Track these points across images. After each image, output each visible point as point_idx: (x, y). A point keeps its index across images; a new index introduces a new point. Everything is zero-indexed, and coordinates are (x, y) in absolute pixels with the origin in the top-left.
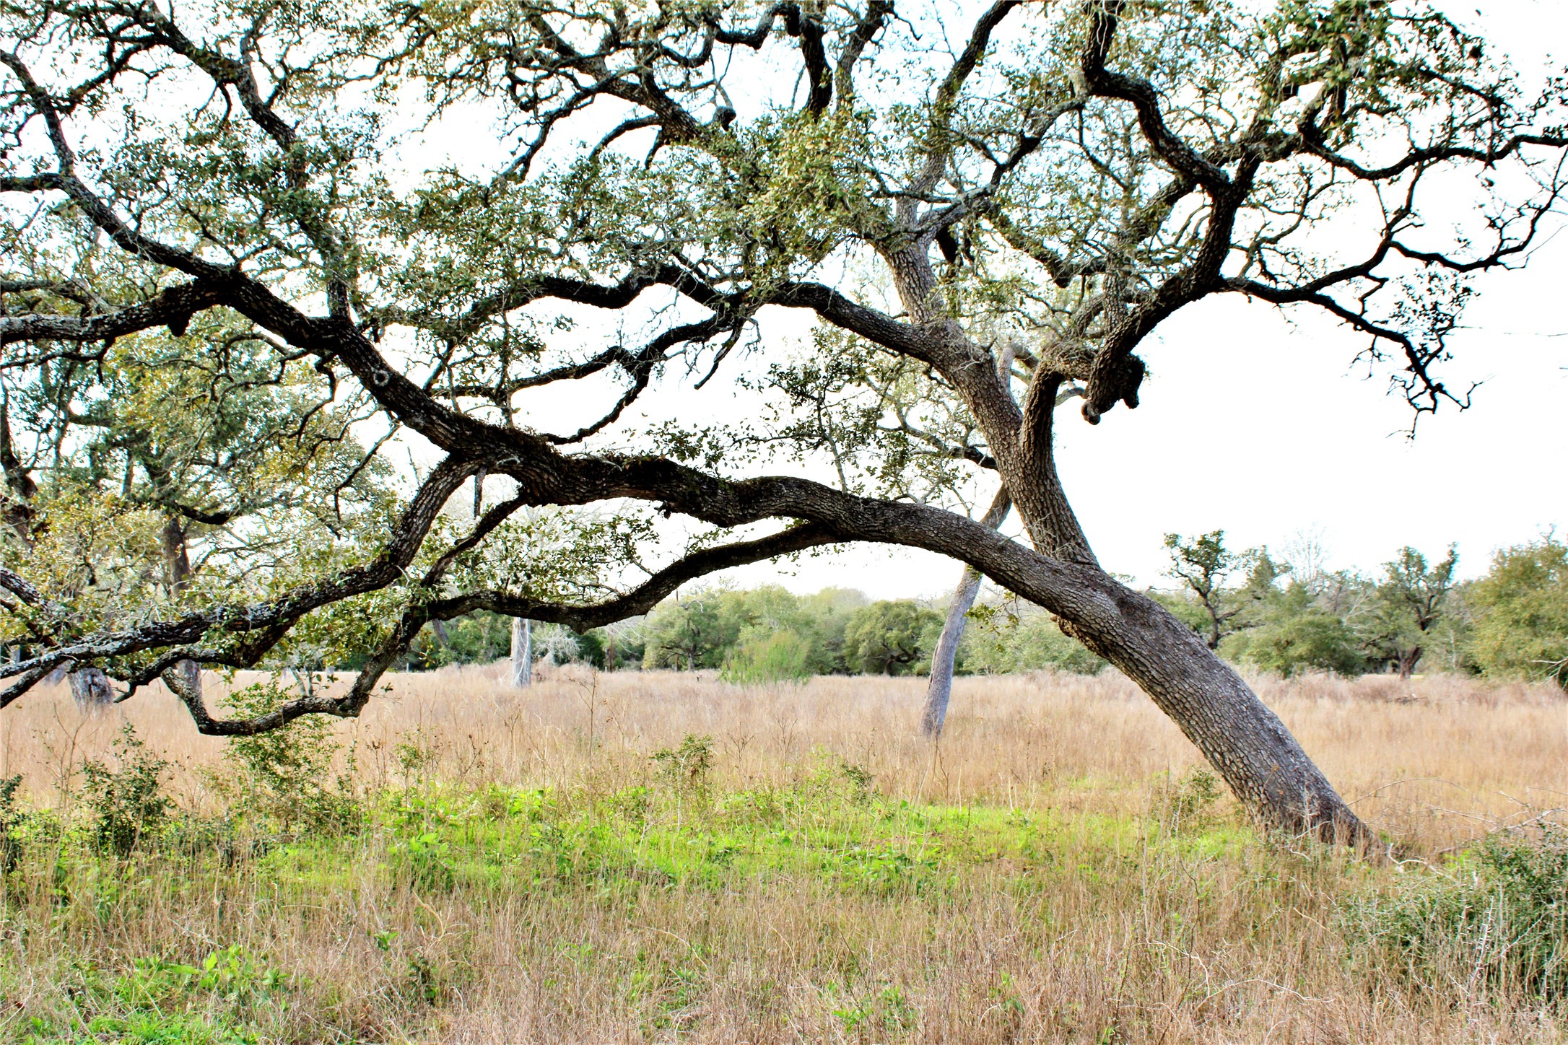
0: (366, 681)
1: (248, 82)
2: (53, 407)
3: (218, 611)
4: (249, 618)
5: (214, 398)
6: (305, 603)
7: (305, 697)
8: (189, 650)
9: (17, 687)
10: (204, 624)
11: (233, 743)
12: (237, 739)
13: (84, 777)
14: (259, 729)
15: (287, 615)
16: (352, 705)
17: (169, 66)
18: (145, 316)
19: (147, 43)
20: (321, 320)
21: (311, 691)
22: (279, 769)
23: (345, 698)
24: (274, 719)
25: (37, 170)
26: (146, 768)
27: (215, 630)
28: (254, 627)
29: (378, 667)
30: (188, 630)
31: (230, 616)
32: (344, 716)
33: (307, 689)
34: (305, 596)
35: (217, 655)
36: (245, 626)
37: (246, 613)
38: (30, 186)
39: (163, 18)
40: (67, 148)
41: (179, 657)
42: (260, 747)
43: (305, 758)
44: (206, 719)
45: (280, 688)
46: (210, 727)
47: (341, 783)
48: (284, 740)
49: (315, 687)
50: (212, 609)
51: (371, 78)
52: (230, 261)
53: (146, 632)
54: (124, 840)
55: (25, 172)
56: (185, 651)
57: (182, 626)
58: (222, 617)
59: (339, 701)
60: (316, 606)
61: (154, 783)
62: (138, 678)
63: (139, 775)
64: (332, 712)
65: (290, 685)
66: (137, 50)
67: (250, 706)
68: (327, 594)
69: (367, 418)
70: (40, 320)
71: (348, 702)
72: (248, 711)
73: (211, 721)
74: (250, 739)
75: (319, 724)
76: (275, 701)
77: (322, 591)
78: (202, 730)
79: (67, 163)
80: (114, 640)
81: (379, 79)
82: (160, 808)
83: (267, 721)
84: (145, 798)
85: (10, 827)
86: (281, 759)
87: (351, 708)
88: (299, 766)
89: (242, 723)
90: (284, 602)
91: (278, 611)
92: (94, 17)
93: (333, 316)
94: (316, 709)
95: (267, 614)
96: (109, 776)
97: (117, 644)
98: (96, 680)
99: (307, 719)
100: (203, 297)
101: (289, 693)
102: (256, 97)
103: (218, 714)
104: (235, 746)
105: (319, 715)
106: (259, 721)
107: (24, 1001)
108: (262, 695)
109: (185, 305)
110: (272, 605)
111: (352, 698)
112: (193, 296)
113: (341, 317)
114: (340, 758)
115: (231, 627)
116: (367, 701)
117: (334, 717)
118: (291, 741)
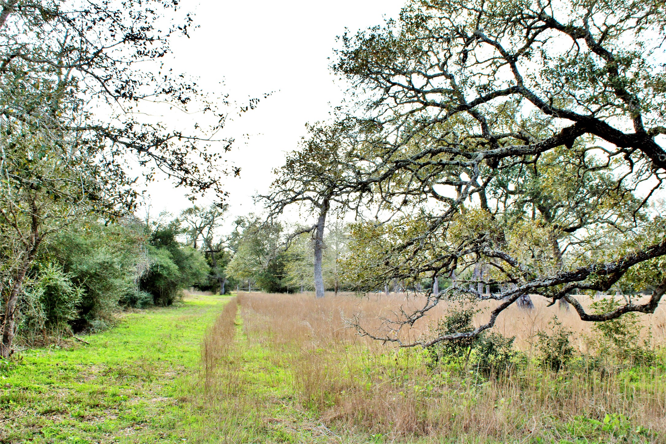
0: (656, 297)
1: (589, 36)
2: (502, 189)
3: (592, 266)
4: (606, 269)
5: (579, 176)
6: (632, 261)
7: (628, 304)
8: (578, 284)
9: (510, 300)
10: (587, 272)
11: (595, 324)
12: (597, 323)
13: (538, 337)
14: (608, 318)
15: (623, 267)
16: (650, 308)
17: (550, 37)
18: (556, 141)
19: (543, 28)
20: (632, 135)
21: (630, 302)
22: (617, 336)
23: (647, 305)
24: (614, 314)
25: (509, 86)
26: (562, 334)
27: (593, 274)
28: (609, 273)
29: (662, 290)
30: (580, 275)
31: (598, 268)
32: (647, 313)
33: (628, 301)
34: (631, 258)
35: (591, 286)
36: (605, 273)
37: (605, 267)
38: (507, 92)
39: (549, 17)
40: (519, 76)
41: (574, 287)
42: (608, 327)
43: (628, 332)
44: (584, 314)
45: (615, 300)
46: (585, 318)
47: (645, 343)
48: (619, 324)
49: (631, 300)
50: (590, 265)
51: (635, 27)
52: (589, 113)
53: (563, 276)
54: (556, 365)
55: (505, 87)
56: (576, 284)
57: (577, 273)
58: (594, 269)
59: (644, 306)
60: (636, 263)
61: (567, 341)
62: (556, 296)
63: (560, 337)
64: (641, 311)
65: (621, 300)
66: (540, 31)
67: (603, 308)
68: (642, 257)
69: (647, 179)
70: (513, 148)
71: (648, 306)
72: (601, 311)
73: (586, 315)
74: (602, 323)
75: (633, 316)
76: (614, 306)
77: (638, 257)
78: (582, 319)
79: (520, 81)
80: (549, 280)
81: (638, 27)
82: (570, 351)
83: (611, 315)
84: (563, 348)
85: (511, 357)
86: (617, 331)
87: (650, 309)
88: (625, 335)
89: (600, 316)
90: (621, 262)
91: (619, 266)
92: (522, 21)
93: (637, 132)
94: (634, 309)
95: (614, 267)
96: (548, 337)
97: (551, 281)
98: (526, 299)
99: (628, 314)
100: (580, 130)
101: (619, 303)
102: (593, 42)
103: (589, 312)
104: (596, 326)
105: (634, 312)
106: (607, 315)
107: (532, 430)
108: (608, 304)
109: (572, 135)
110: (616, 263)
111: (650, 305)
112: (575, 130)
113: (641, 132)
114: (643, 332)
115: (599, 273)
116: (657, 306)
117: (642, 313)
118: (622, 324)
